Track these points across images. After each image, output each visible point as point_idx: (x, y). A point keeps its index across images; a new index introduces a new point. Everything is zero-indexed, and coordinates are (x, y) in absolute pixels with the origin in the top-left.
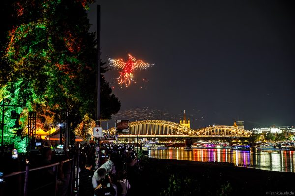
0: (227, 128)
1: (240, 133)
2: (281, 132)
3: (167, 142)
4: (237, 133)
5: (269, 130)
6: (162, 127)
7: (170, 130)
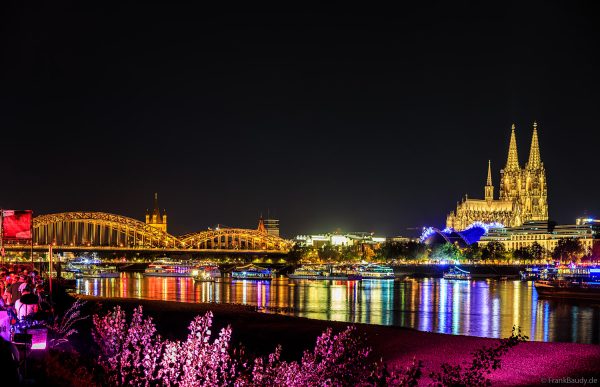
0: (244, 235)
1: (271, 245)
2: (351, 243)
3: (117, 262)
4: (264, 244)
5: (328, 239)
6: (107, 228)
7: (123, 235)
